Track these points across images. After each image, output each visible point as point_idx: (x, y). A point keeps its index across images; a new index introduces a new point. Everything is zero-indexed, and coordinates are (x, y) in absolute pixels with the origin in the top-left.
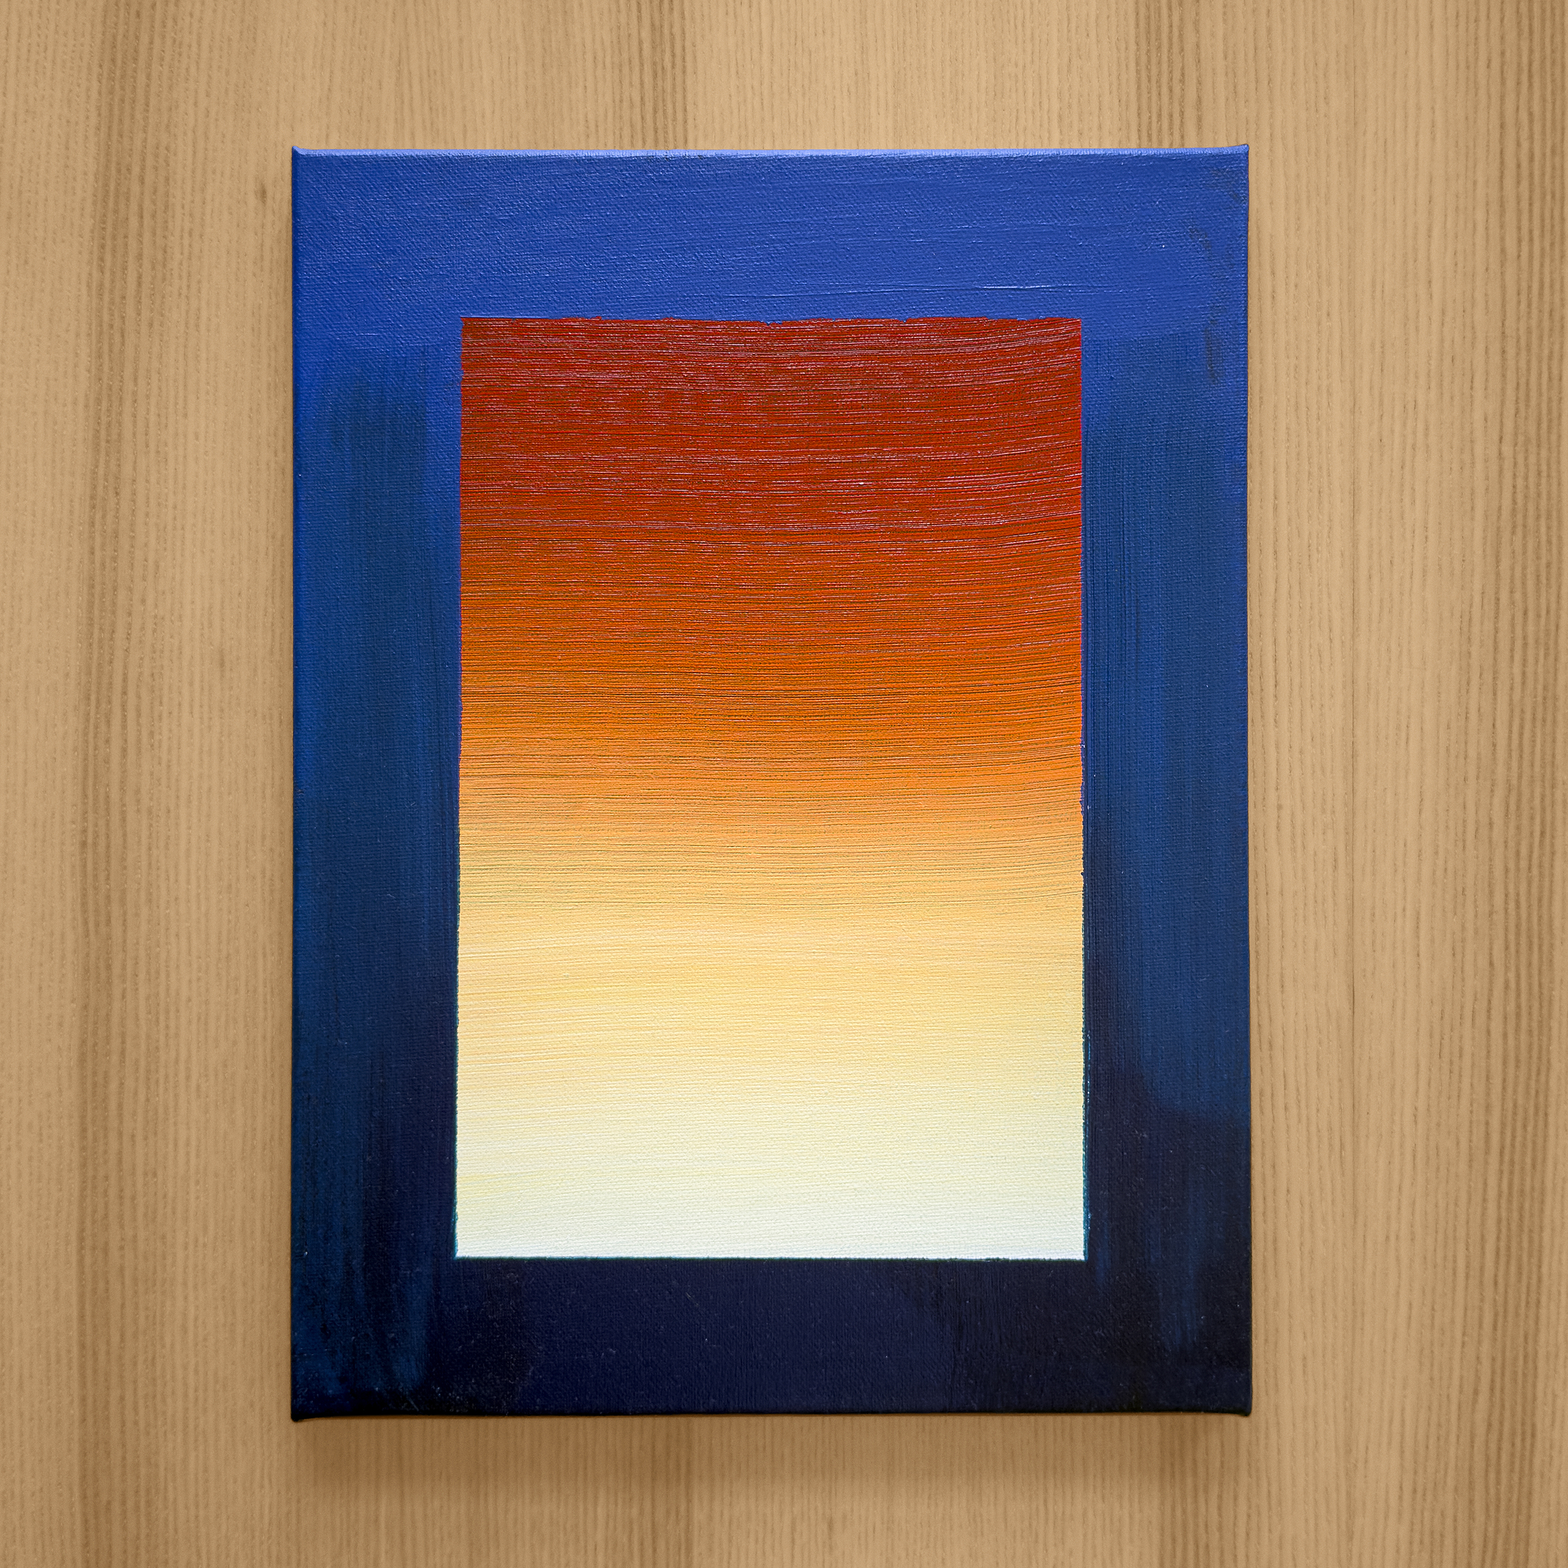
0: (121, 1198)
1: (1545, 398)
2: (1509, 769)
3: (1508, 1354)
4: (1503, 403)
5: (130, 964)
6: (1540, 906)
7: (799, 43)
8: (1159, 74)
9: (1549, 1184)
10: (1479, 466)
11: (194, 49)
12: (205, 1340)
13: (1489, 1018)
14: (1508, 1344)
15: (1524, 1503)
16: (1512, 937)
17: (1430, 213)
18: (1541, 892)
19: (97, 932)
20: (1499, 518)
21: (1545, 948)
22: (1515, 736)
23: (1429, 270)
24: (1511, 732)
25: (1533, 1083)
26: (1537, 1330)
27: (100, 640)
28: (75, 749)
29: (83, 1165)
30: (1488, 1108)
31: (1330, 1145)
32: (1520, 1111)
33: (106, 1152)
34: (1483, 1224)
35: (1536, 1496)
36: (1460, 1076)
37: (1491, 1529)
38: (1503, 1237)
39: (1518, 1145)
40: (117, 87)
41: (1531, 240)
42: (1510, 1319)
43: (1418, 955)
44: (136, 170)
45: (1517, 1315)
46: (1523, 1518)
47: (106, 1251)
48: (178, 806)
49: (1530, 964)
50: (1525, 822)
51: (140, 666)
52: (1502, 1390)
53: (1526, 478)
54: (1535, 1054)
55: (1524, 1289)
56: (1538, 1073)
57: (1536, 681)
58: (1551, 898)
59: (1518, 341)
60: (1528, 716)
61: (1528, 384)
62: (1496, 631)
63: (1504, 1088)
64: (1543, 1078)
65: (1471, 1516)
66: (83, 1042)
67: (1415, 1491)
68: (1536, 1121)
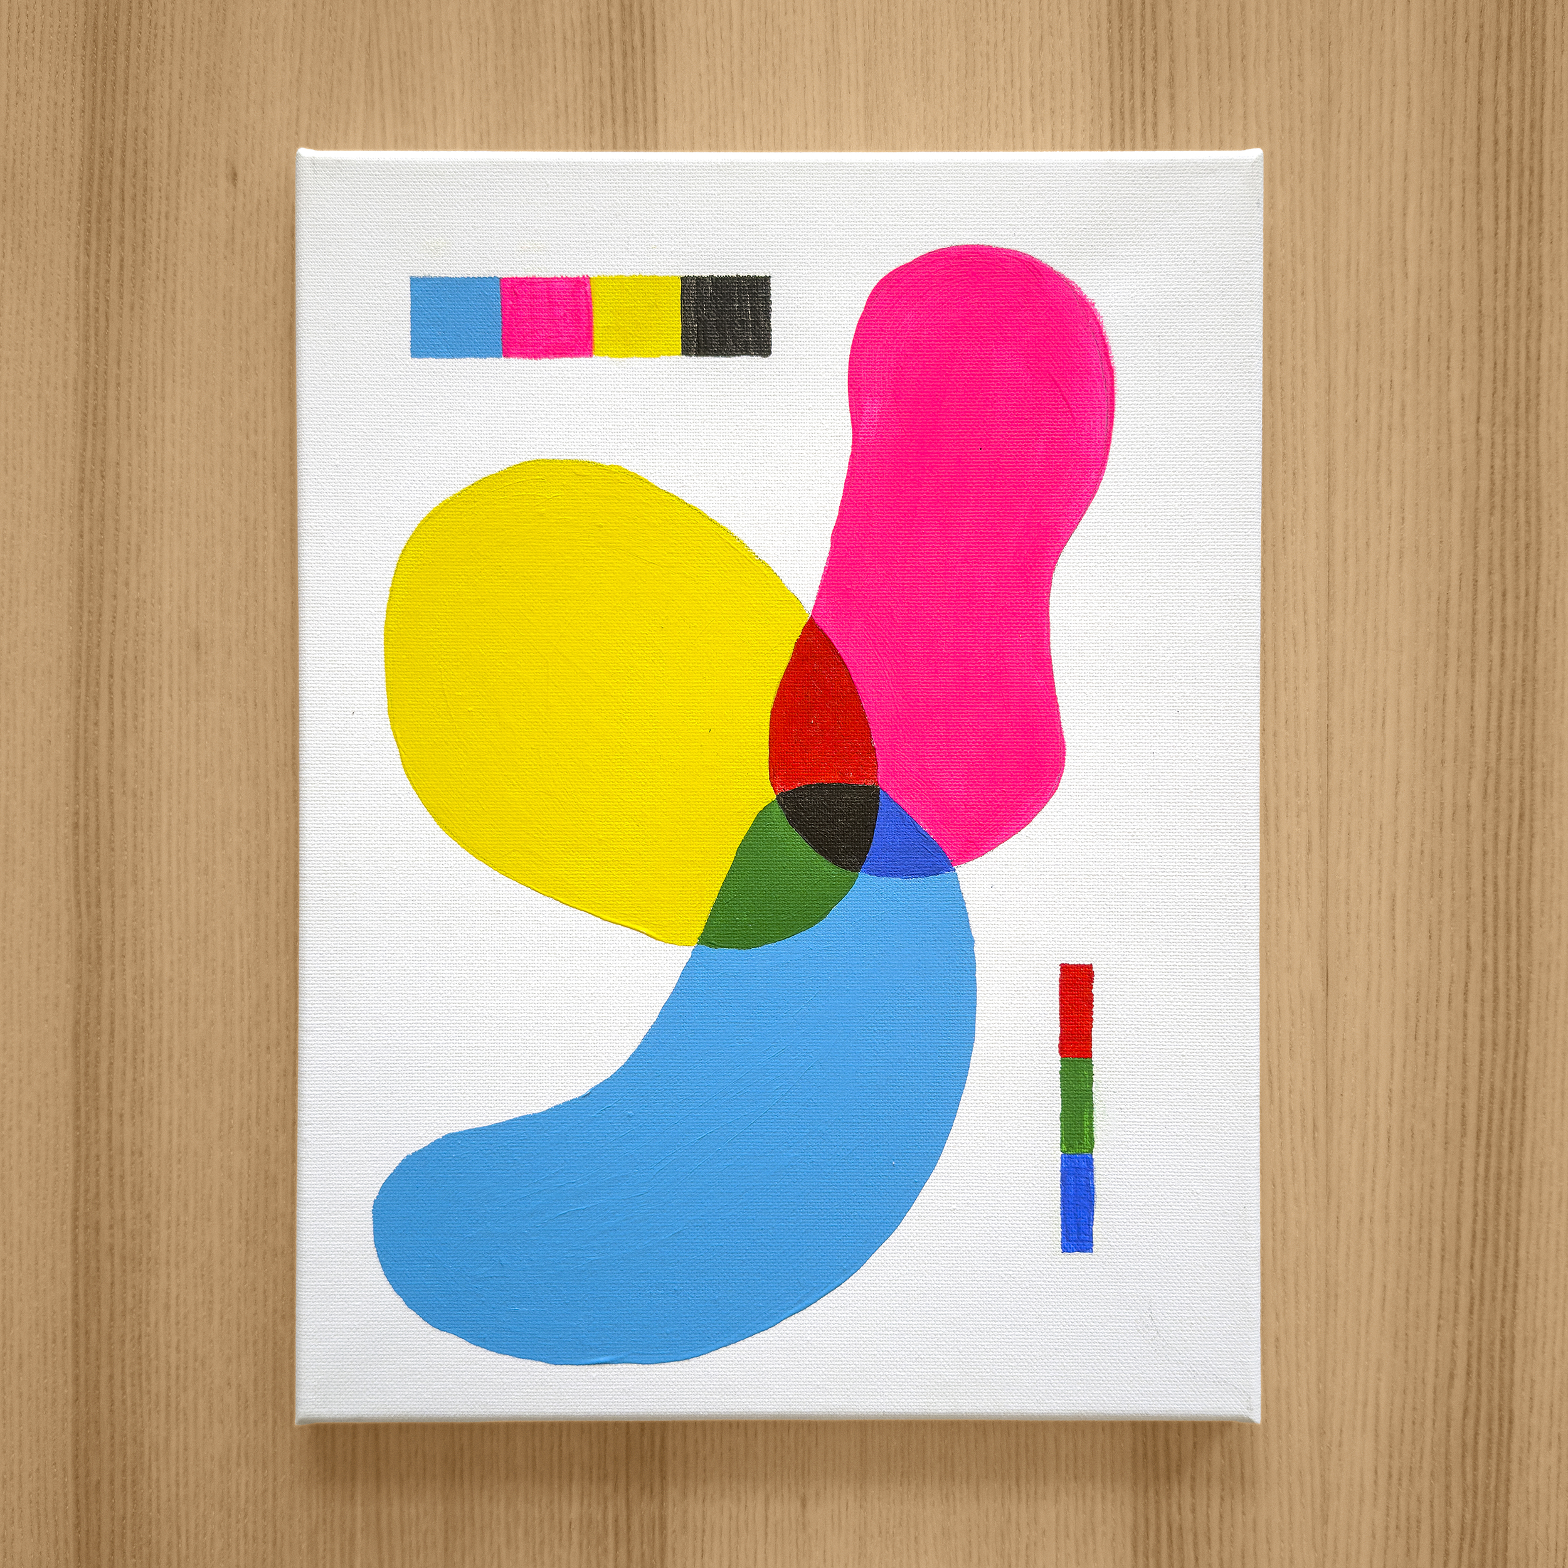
0: (111, 1176)
1: (1523, 377)
2: (1487, 750)
3: (1484, 1339)
4: (1480, 382)
5: (118, 944)
6: (1519, 890)
7: (769, 20)
8: (1132, 51)
9: (1526, 1168)
10: (1457, 446)
11: (168, 30)
12: (186, 1317)
13: (1466, 1001)
14: (1485, 1327)
15: (1502, 1489)
16: (1490, 919)
17: (1405, 191)
18: (1519, 874)
19: (89, 913)
20: (1477, 497)
21: (1524, 931)
22: (1494, 717)
23: (1405, 249)
24: (1489, 714)
25: (1510, 1066)
26: (1514, 1316)
27: (89, 623)
28: (67, 731)
29: (77, 1144)
30: (1464, 1090)
31: (1304, 1126)
32: (1497, 1095)
33: (97, 1132)
34: (1459, 1206)
35: (1514, 1483)
36: (1436, 1058)
37: (1468, 1516)
38: (1480, 1219)
39: (1494, 1128)
40: (99, 68)
41: (1508, 217)
42: (1487, 1302)
43: (1394, 938)
44: (118, 153)
45: (1494, 1298)
46: (1501, 1505)
47: (97, 1231)
48: (159, 787)
49: (1508, 948)
50: (1504, 805)
51: (125, 649)
52: (1479, 1375)
53: (1504, 459)
54: (1513, 1036)
55: (1501, 1273)
56: (1516, 1056)
57: (1515, 662)
58: (1530, 882)
59: (1495, 320)
60: (1507, 699)
61: (1505, 364)
62: (1475, 612)
63: (1481, 1071)
64: (1521, 1062)
65: (1448, 1503)
66: (77, 1022)
67: (1390, 1476)
68: (1514, 1104)
